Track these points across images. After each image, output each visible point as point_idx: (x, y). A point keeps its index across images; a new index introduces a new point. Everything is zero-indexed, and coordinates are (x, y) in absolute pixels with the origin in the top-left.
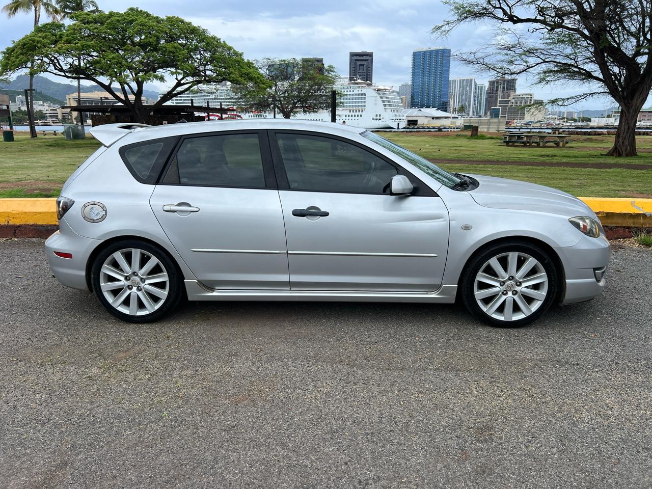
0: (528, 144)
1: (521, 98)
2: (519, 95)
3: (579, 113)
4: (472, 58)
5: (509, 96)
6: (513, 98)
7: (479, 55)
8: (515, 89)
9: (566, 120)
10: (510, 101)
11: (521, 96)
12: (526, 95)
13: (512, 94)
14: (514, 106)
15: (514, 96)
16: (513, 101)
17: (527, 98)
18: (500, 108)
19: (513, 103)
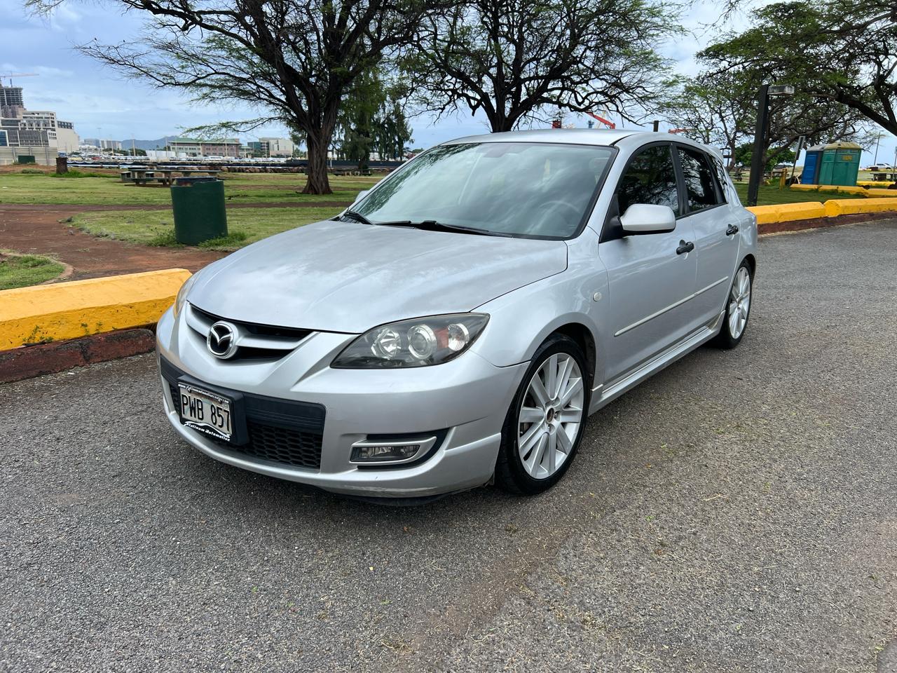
0: (168, 183)
1: (37, 118)
2: (33, 114)
3: (123, 143)
4: (113, 54)
5: (14, 114)
6: (24, 117)
7: (124, 52)
8: (21, 104)
9: (112, 152)
10: (19, 121)
11: (36, 115)
12: (43, 113)
13: (20, 111)
14: (27, 129)
15: (24, 114)
16: (25, 121)
17: (46, 118)
18: (6, 131)
19: (25, 125)
